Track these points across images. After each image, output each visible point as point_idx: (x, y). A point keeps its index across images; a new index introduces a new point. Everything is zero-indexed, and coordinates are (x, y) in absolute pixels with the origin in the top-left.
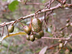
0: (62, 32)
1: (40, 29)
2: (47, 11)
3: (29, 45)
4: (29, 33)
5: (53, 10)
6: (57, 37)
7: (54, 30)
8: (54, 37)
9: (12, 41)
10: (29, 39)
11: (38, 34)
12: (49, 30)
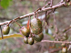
0: (65, 34)
1: (41, 31)
2: (48, 10)
3: (25, 49)
4: (27, 35)
5: (55, 8)
6: (59, 40)
7: (56, 31)
8: (56, 40)
9: (5, 44)
10: (27, 43)
11: (38, 36)
12: (50, 32)
